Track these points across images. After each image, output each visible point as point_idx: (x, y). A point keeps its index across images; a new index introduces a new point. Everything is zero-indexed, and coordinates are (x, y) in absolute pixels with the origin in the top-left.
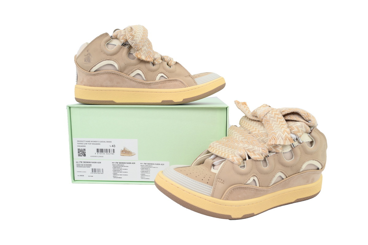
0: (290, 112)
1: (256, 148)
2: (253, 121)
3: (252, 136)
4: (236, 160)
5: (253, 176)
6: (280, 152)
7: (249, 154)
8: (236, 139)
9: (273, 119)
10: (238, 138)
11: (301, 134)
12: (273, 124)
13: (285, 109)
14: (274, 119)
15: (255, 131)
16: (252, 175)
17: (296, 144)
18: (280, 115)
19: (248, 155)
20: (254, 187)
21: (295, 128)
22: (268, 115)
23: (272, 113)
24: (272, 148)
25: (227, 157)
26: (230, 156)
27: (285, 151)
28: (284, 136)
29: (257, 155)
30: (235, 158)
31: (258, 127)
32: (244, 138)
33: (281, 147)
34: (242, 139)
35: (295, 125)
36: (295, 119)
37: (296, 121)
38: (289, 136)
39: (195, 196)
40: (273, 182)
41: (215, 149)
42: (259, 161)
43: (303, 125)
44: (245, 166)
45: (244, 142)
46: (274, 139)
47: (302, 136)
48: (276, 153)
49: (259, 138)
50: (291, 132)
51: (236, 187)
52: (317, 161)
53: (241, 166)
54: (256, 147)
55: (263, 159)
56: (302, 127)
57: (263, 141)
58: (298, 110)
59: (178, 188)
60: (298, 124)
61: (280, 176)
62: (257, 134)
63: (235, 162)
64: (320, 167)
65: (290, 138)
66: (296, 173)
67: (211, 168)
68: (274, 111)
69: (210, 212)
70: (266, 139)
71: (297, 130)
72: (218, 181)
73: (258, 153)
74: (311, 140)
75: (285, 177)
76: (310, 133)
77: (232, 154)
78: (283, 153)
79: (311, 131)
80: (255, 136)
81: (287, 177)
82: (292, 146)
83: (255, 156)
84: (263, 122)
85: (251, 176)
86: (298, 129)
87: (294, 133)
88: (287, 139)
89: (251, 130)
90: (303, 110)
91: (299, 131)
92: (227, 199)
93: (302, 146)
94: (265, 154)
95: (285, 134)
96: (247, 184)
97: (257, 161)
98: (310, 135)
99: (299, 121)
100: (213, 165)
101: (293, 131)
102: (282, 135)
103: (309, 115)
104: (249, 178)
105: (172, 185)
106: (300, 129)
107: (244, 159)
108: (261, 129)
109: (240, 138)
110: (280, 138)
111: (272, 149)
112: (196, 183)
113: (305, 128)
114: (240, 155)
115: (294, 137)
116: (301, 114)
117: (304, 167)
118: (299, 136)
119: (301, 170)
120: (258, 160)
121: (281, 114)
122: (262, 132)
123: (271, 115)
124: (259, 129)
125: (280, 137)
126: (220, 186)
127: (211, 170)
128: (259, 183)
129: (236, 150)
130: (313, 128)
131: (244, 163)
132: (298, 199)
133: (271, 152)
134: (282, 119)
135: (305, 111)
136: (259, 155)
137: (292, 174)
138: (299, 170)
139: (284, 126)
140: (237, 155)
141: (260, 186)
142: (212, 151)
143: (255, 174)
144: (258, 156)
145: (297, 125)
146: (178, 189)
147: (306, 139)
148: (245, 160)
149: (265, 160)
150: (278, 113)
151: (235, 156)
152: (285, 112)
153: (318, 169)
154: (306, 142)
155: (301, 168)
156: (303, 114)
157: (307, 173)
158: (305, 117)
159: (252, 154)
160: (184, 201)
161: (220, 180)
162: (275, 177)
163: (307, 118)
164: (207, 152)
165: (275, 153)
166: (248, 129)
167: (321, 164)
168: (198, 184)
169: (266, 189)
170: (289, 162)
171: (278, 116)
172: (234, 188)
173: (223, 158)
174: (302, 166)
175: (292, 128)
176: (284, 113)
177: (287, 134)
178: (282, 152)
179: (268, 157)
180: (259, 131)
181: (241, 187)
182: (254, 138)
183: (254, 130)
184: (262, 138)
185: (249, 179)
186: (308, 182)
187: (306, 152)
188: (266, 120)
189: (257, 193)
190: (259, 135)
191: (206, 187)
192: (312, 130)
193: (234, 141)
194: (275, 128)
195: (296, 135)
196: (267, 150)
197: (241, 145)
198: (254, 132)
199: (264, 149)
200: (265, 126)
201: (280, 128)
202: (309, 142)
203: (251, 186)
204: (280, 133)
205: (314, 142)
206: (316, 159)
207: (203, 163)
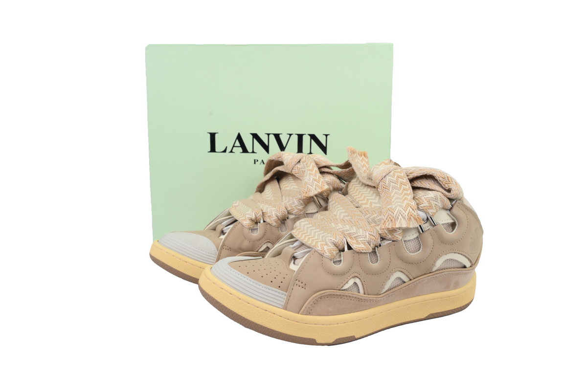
0: (421, 175)
1: (361, 232)
2: (366, 187)
3: (359, 212)
4: (327, 251)
5: (353, 277)
6: (400, 239)
7: (349, 241)
8: (335, 215)
9: (394, 185)
10: (338, 215)
11: (434, 211)
12: (394, 192)
13: (414, 169)
14: (396, 185)
15: (366, 204)
16: (352, 275)
17: (426, 226)
18: (405, 179)
19: (347, 243)
20: (354, 294)
21: (425, 201)
22: (388, 177)
23: (394, 175)
24: (386, 232)
25: (313, 246)
26: (319, 244)
27: (408, 238)
28: (406, 214)
29: (362, 244)
30: (326, 248)
31: (371, 198)
32: (347, 214)
33: (400, 231)
34: (344, 216)
35: (425, 197)
36: (427, 186)
37: (429, 190)
38: (415, 214)
39: (257, 308)
40: (387, 287)
41: (302, 231)
42: (365, 253)
43: (439, 197)
44: (342, 261)
45: (346, 221)
46: (391, 220)
47: (436, 214)
48: (393, 241)
49: (369, 215)
50: (418, 208)
51: (323, 295)
52: (462, 254)
53: (335, 260)
54: (361, 230)
55: (371, 250)
56: (436, 199)
57: (374, 221)
58: (433, 172)
59: (231, 294)
60: (431, 194)
61: (400, 279)
62: (367, 209)
63: (325, 254)
64: (468, 264)
65: (416, 217)
66: (426, 273)
67: (290, 262)
68: (397, 172)
69: (281, 333)
70: (378, 218)
71: (428, 205)
72: (295, 284)
73: (362, 240)
74: (452, 221)
75: (408, 279)
76: (450, 210)
77: (322, 241)
78: (405, 241)
79: (452, 206)
80: (364, 213)
81: (411, 280)
82: (420, 230)
83: (358, 246)
84: (379, 190)
85: (351, 277)
86: (430, 203)
87: (423, 209)
88: (412, 218)
89: (360, 202)
90: (441, 172)
91: (431, 207)
92: (309, 313)
93: (436, 231)
94: (375, 243)
95: (408, 210)
96: (343, 290)
97: (361, 253)
98: (449, 213)
99: (432, 190)
100: (294, 258)
101: (422, 205)
102: (404, 211)
103: (450, 181)
104: (347, 280)
105: (221, 290)
106: (433, 203)
107: (341, 249)
108: (374, 201)
109: (343, 214)
110: (400, 217)
111: (386, 234)
112: (260, 287)
113: (442, 201)
114: (333, 243)
115: (423, 215)
116: (438, 179)
117: (439, 263)
118: (431, 214)
119: (435, 269)
120: (363, 252)
121: (407, 178)
122: (375, 205)
123: (393, 178)
124: (372, 201)
125: (400, 215)
126: (299, 292)
127: (289, 265)
128: (364, 289)
129: (328, 235)
130: (456, 202)
131: (340, 255)
132: (431, 314)
133: (385, 239)
134: (408, 185)
135: (444, 173)
136: (364, 244)
137: (420, 274)
138: (431, 268)
139: (407, 197)
140: (329, 244)
141: (365, 294)
142: (296, 235)
143: (356, 275)
144: (363, 246)
145: (429, 196)
146: (232, 296)
147: (444, 218)
148: (343, 250)
149: (374, 252)
150: (402, 175)
151: (327, 244)
152: (413, 174)
153: (465, 267)
154: (443, 224)
155: (434, 265)
156: (441, 179)
157: (445, 273)
158: (444, 183)
159: (353, 241)
160: (240, 316)
161: (299, 283)
162: (389, 279)
163: (447, 186)
164: (290, 236)
165: (391, 241)
166: (357, 200)
167: (469, 259)
168: (264, 289)
169: (375, 299)
170: (414, 256)
171: (403, 180)
172: (322, 295)
173: (309, 247)
174: (435, 262)
175: (421, 201)
176: (411, 176)
177: (411, 210)
178: (403, 240)
179: (379, 248)
180: (371, 203)
181: (334, 295)
182: (362, 215)
183: (365, 202)
184: (373, 216)
185: (347, 283)
186: (447, 288)
187: (443, 241)
188: (385, 187)
189: (360, 304)
190: (370, 211)
191: (276, 294)
192: (454, 204)
193: (332, 219)
194: (395, 199)
195: (426, 213)
196: (378, 235)
197: (340, 226)
198: (364, 206)
199: (372, 234)
200: (381, 195)
201: (402, 200)
202: (448, 223)
203: (351, 292)
204: (400, 209)
205: (457, 224)
206: (458, 252)
207: (280, 254)
